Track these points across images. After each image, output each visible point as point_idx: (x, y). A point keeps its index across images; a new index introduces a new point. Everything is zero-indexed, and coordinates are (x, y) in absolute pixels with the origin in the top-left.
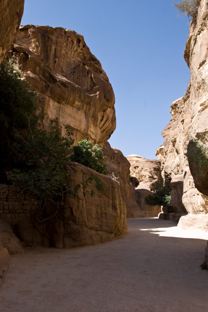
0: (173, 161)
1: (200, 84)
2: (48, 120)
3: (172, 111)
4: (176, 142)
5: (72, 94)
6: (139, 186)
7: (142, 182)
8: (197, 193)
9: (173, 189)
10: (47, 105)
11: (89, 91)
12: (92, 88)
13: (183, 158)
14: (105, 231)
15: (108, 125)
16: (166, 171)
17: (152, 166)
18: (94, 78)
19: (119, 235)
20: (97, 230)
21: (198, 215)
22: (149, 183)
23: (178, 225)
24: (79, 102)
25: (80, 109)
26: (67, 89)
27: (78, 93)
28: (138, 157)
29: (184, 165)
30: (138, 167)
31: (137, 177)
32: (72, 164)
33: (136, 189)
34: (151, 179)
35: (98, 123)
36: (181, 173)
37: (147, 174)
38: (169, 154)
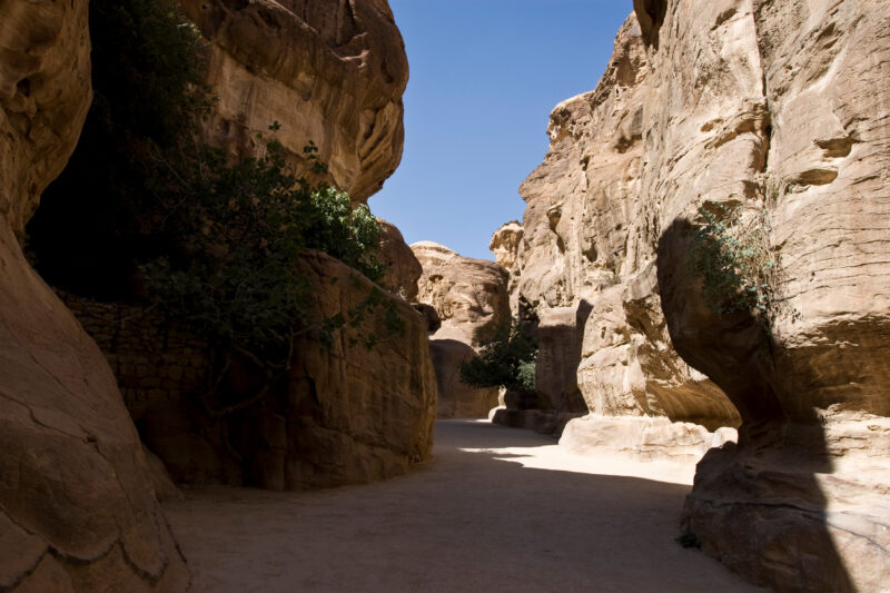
0: (546, 268)
1: (711, 71)
2: (216, 120)
3: (552, 128)
4: (560, 216)
5: (290, 49)
6: (439, 331)
7: (450, 321)
8: (623, 360)
9: (541, 344)
10: (215, 72)
11: (337, 46)
12: (347, 39)
13: (577, 264)
14: (393, 448)
15: (383, 152)
16: (525, 293)
17: (481, 278)
18: (357, 8)
19: (417, 461)
20: (372, 445)
21: (618, 417)
22: (469, 327)
23: (561, 441)
24: (308, 74)
25: (310, 94)
26: (278, 32)
27: (307, 49)
28: (439, 250)
29: (578, 284)
30: (441, 278)
31: (437, 307)
32: (312, 257)
33: (432, 338)
34: (476, 314)
35: (358, 143)
36: (565, 303)
37: (465, 299)
38: (536, 250)
